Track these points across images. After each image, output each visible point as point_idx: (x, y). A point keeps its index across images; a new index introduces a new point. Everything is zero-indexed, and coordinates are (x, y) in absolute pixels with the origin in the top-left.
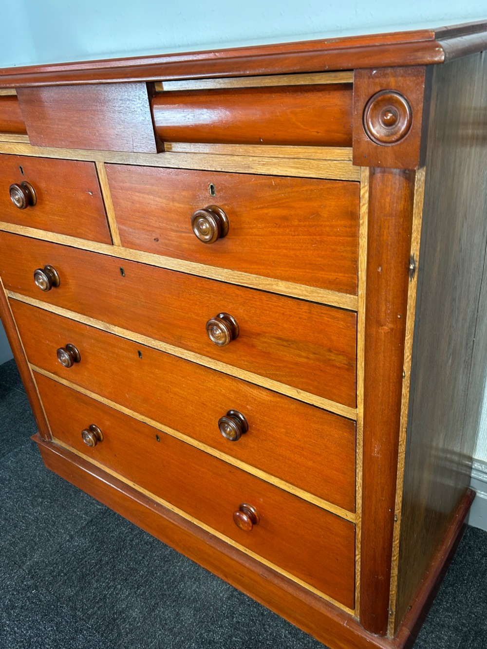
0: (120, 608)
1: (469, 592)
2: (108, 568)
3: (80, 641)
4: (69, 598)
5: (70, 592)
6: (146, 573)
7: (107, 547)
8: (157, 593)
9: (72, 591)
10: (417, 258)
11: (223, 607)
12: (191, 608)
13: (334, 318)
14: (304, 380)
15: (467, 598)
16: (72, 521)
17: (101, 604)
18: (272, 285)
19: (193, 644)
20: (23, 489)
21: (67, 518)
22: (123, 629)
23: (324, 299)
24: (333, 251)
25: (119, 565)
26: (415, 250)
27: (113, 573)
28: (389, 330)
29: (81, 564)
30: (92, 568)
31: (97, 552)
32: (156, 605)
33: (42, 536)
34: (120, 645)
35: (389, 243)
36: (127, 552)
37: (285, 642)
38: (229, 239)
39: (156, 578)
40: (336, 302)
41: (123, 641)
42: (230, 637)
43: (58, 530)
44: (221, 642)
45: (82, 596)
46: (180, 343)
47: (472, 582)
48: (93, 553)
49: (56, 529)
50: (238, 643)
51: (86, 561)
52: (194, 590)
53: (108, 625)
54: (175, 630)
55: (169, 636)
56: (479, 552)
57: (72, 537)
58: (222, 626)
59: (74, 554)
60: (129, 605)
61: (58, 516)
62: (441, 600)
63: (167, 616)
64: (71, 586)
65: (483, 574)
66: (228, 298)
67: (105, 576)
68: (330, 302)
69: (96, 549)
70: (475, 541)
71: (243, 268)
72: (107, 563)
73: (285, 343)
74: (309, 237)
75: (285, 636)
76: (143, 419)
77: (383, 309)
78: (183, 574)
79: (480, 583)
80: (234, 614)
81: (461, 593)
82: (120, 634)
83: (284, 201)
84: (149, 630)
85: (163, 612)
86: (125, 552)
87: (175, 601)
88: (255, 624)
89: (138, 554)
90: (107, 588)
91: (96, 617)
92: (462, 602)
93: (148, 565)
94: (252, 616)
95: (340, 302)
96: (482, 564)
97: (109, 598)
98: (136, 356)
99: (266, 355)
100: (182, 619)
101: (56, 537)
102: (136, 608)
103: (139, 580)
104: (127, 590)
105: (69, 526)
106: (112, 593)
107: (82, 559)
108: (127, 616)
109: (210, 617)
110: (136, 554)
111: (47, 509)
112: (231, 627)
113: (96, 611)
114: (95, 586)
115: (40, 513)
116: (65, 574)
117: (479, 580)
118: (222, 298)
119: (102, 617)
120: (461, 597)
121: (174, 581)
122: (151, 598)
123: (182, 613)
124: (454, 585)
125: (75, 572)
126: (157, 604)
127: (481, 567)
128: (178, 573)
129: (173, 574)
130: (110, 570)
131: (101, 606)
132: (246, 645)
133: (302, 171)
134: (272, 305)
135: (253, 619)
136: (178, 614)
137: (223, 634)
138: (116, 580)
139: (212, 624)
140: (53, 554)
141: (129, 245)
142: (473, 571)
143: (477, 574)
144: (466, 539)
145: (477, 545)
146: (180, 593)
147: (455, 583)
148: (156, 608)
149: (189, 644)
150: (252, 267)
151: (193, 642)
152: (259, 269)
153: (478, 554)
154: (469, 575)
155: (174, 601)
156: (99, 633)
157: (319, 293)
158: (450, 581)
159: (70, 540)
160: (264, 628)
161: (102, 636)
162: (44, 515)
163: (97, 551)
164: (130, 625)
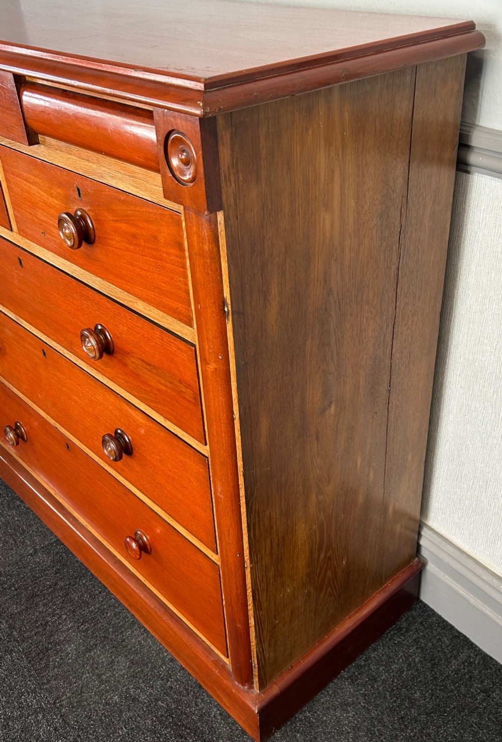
0: (57, 639)
1: (444, 727)
2: (61, 594)
3: (6, 661)
4: (11, 615)
5: (14, 609)
6: (97, 610)
7: (67, 572)
8: (100, 634)
9: (17, 608)
10: (229, 301)
11: (162, 667)
12: (128, 659)
13: (179, 349)
14: (167, 409)
15: (438, 733)
16: (43, 534)
17: (40, 630)
18: (133, 302)
19: (116, 697)
20: (5, 486)
21: (38, 529)
22: (53, 661)
23: (172, 327)
24: (172, 278)
25: (73, 594)
26: (227, 294)
27: (63, 601)
28: (214, 370)
29: (35, 583)
30: (44, 590)
31: (55, 574)
32: (94, 646)
33: (7, 543)
34: (44, 676)
35: (202, 282)
36: (86, 582)
37: (212, 722)
38: (97, 246)
39: (105, 618)
40: (181, 332)
41: (47, 674)
42: (157, 700)
43: (24, 541)
44: (145, 703)
45: (25, 616)
46: (72, 348)
47: (454, 716)
48: (51, 574)
49: (23, 538)
50: (161, 709)
51: (41, 581)
52: (139, 641)
53: (39, 653)
54: (104, 677)
55: (95, 681)
56: (479, 686)
57: (36, 551)
58: (153, 686)
59: (32, 570)
60: (67, 638)
61: (29, 525)
62: (406, 726)
63: (101, 661)
64: (17, 602)
65: (472, 712)
66: (101, 310)
67: (54, 601)
68: (176, 330)
69: (55, 571)
70: (480, 672)
71: (110, 279)
72: (62, 588)
73: (148, 367)
74: (153, 260)
75: (214, 715)
76: (55, 424)
77: (207, 347)
78: (134, 621)
79: (462, 721)
80: (171, 678)
81: (434, 726)
82: (47, 666)
83: (131, 218)
84: (77, 670)
85: (98, 655)
86: (84, 581)
87: (115, 647)
88: (188, 694)
89: (96, 588)
90: (52, 615)
91: (30, 641)
92: (430, 736)
93: (102, 601)
94: (188, 685)
95: (183, 332)
96: (477, 699)
97: (50, 626)
98: (41, 355)
99: (136, 376)
100: (115, 668)
101: (20, 547)
102: (73, 644)
103: (86, 616)
104: (70, 623)
105: (37, 539)
106: (56, 621)
107: (38, 578)
108: (61, 649)
109: (145, 673)
110: (94, 587)
111: (22, 514)
112: (161, 690)
113: (33, 636)
114: (40, 609)
115: (13, 518)
116: (16, 590)
117: (463, 717)
118: (97, 309)
119: (36, 644)
120: (431, 730)
121: (122, 626)
122: (92, 638)
123: (117, 661)
124: (430, 714)
125: (26, 589)
126: (96, 646)
127: (472, 703)
128: (129, 618)
129: (124, 618)
130: (62, 597)
131: (40, 632)
132: (169, 713)
133: (140, 192)
134: (134, 324)
135: (188, 689)
136: (113, 662)
137: (151, 694)
138: (64, 609)
139: (143, 682)
140: (12, 564)
141: (24, 235)
142: (462, 705)
143: (464, 709)
144: (471, 666)
145: (481, 677)
146: (124, 641)
147: (432, 713)
148: (93, 649)
149: (112, 695)
150: (117, 280)
151: (117, 695)
152: (122, 284)
153: (477, 687)
154: (454, 708)
155: (113, 647)
156: (27, 658)
157: (168, 320)
158: (427, 708)
159: (33, 554)
160: (196, 701)
161: (29, 662)
162: (16, 520)
163: (57, 573)
164: (61, 659)
